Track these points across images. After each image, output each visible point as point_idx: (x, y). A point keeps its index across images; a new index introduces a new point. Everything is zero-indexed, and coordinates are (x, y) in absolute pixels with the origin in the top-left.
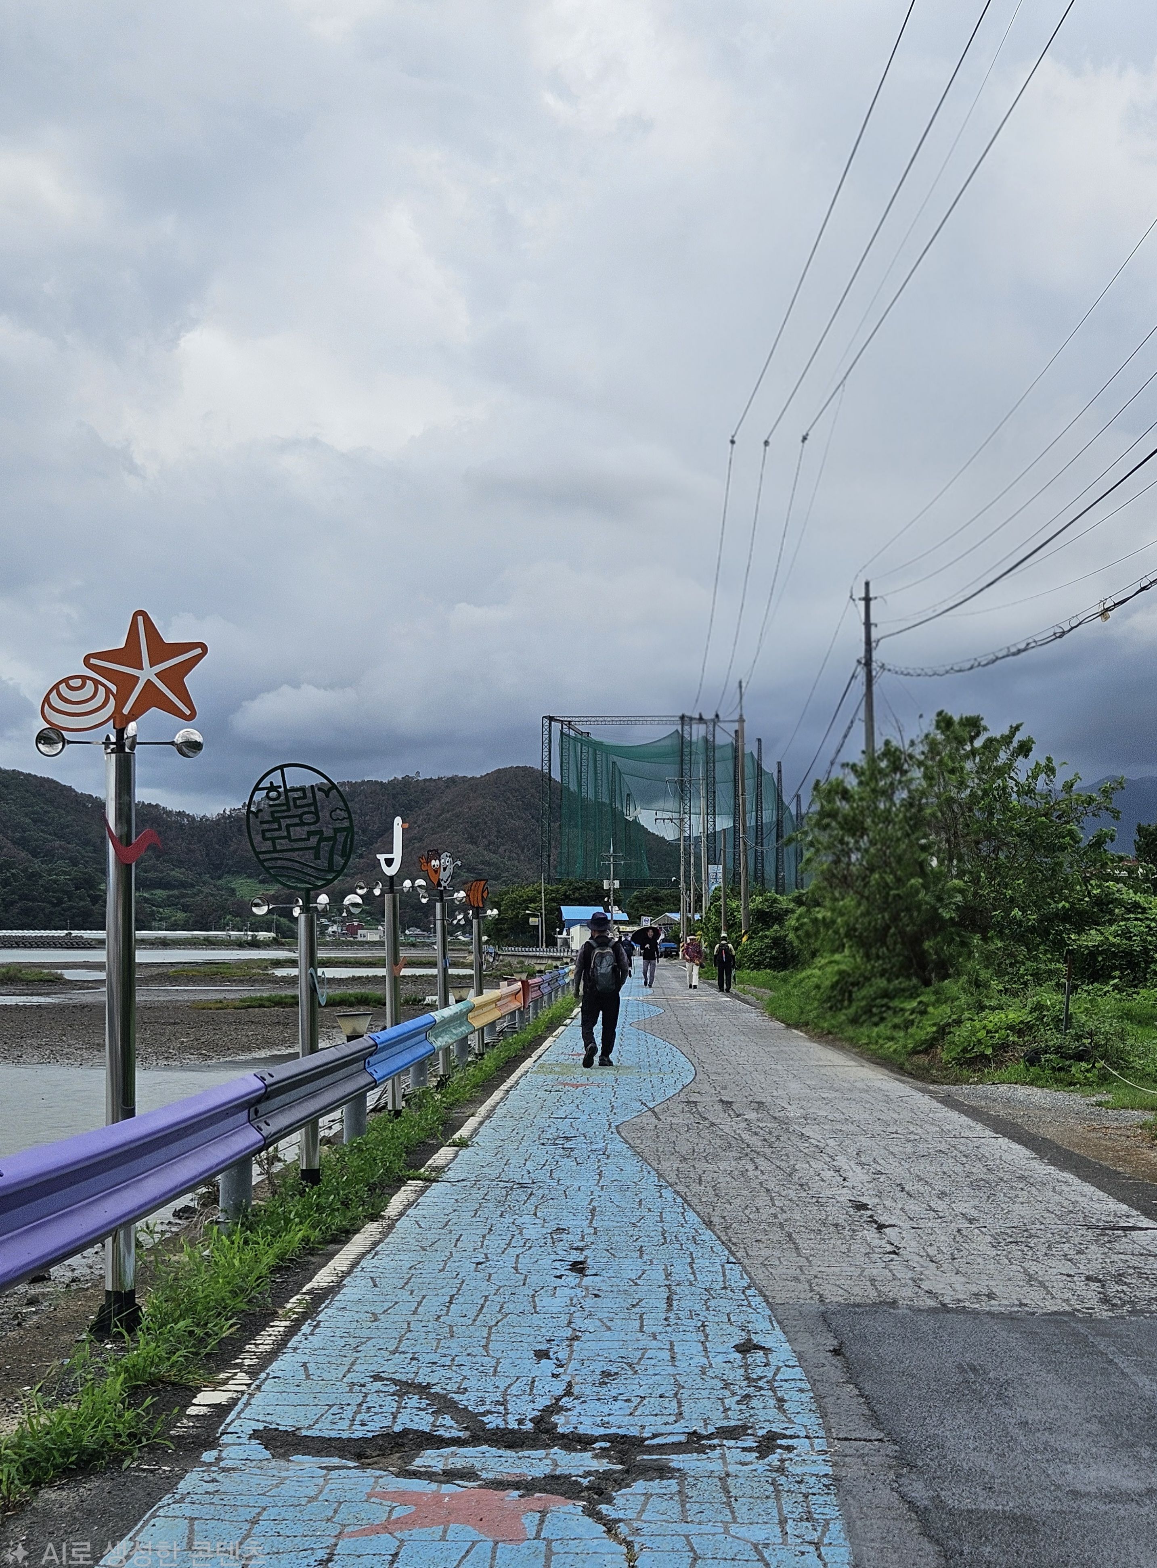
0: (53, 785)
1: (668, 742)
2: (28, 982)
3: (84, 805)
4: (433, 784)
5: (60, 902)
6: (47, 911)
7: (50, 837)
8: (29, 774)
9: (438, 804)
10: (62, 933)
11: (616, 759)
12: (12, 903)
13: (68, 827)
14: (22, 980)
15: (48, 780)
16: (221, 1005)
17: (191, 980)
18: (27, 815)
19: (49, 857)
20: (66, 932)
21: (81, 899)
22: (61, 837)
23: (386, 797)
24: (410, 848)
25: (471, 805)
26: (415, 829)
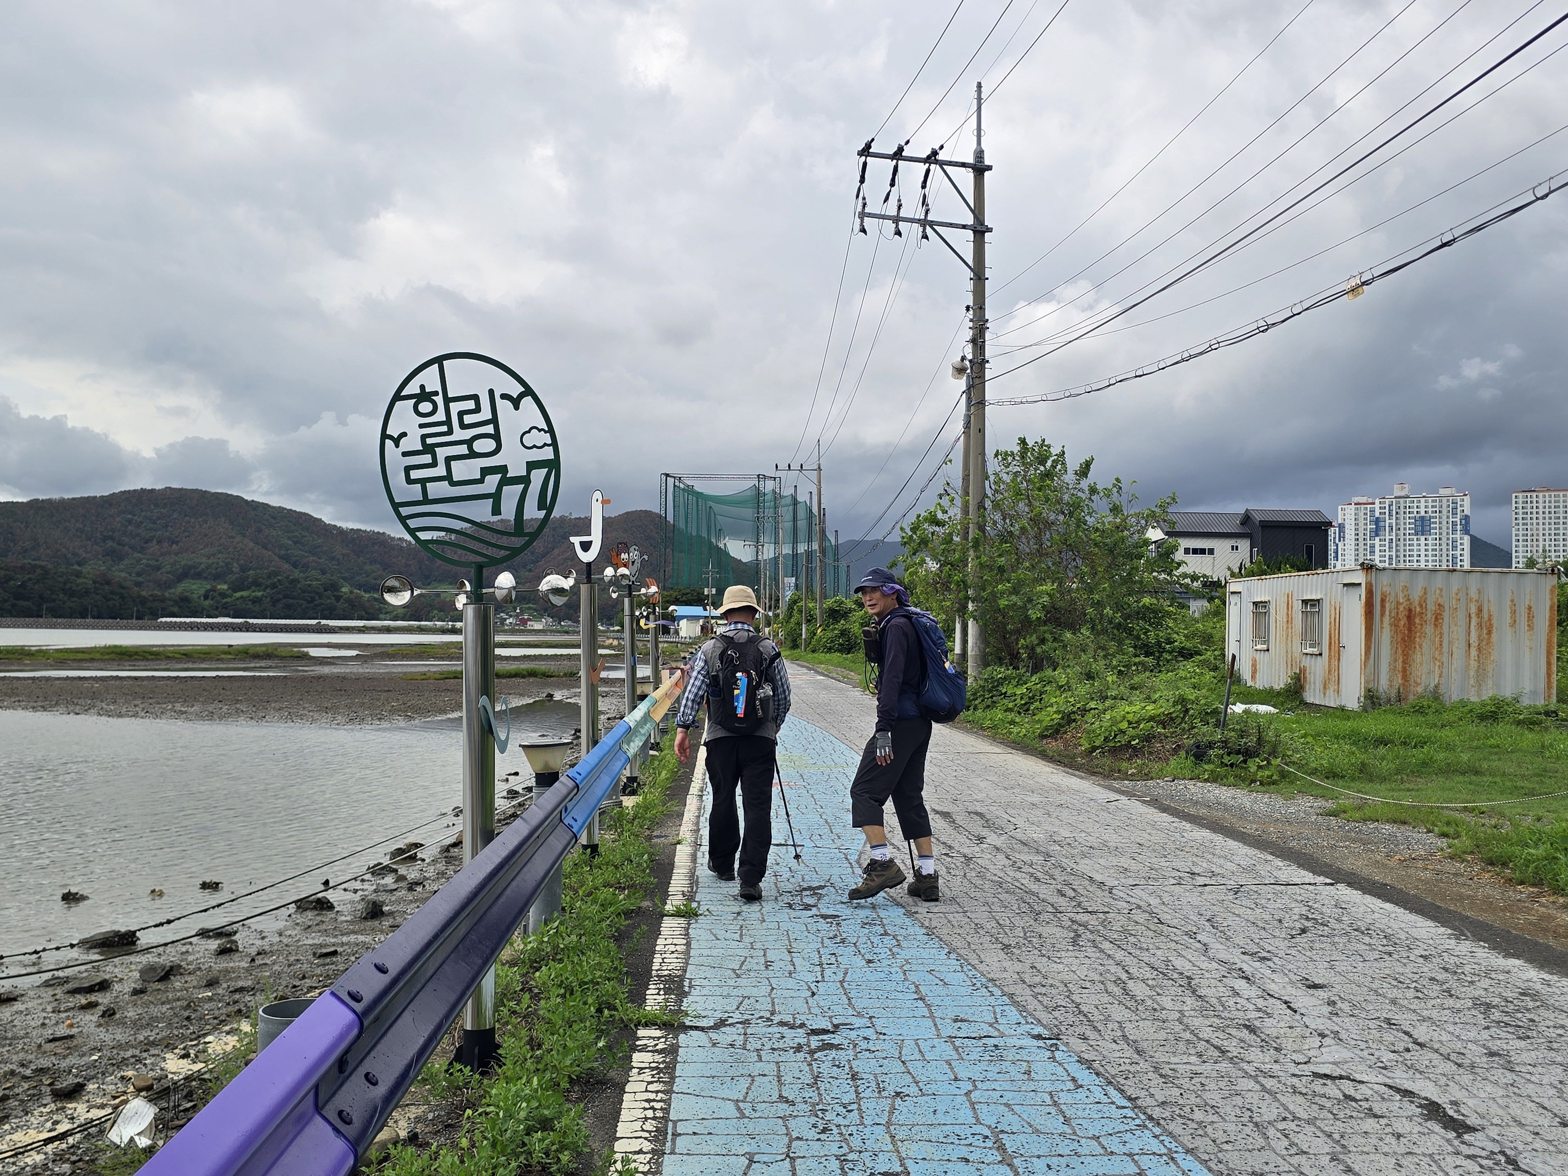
0: (308, 517)
1: (749, 493)
2: (282, 658)
3: (331, 532)
4: (581, 522)
5: (313, 600)
6: (304, 606)
7: (306, 554)
8: (291, 510)
10: (314, 622)
11: (712, 504)
12: (278, 601)
13: (318, 547)
14: (277, 656)
15: (305, 514)
16: (425, 677)
17: (405, 657)
18: (289, 538)
19: (306, 567)
20: (317, 621)
21: (329, 598)
22: (314, 554)
23: (548, 529)
24: (564, 566)
25: (608, 536)
26: (568, 551)
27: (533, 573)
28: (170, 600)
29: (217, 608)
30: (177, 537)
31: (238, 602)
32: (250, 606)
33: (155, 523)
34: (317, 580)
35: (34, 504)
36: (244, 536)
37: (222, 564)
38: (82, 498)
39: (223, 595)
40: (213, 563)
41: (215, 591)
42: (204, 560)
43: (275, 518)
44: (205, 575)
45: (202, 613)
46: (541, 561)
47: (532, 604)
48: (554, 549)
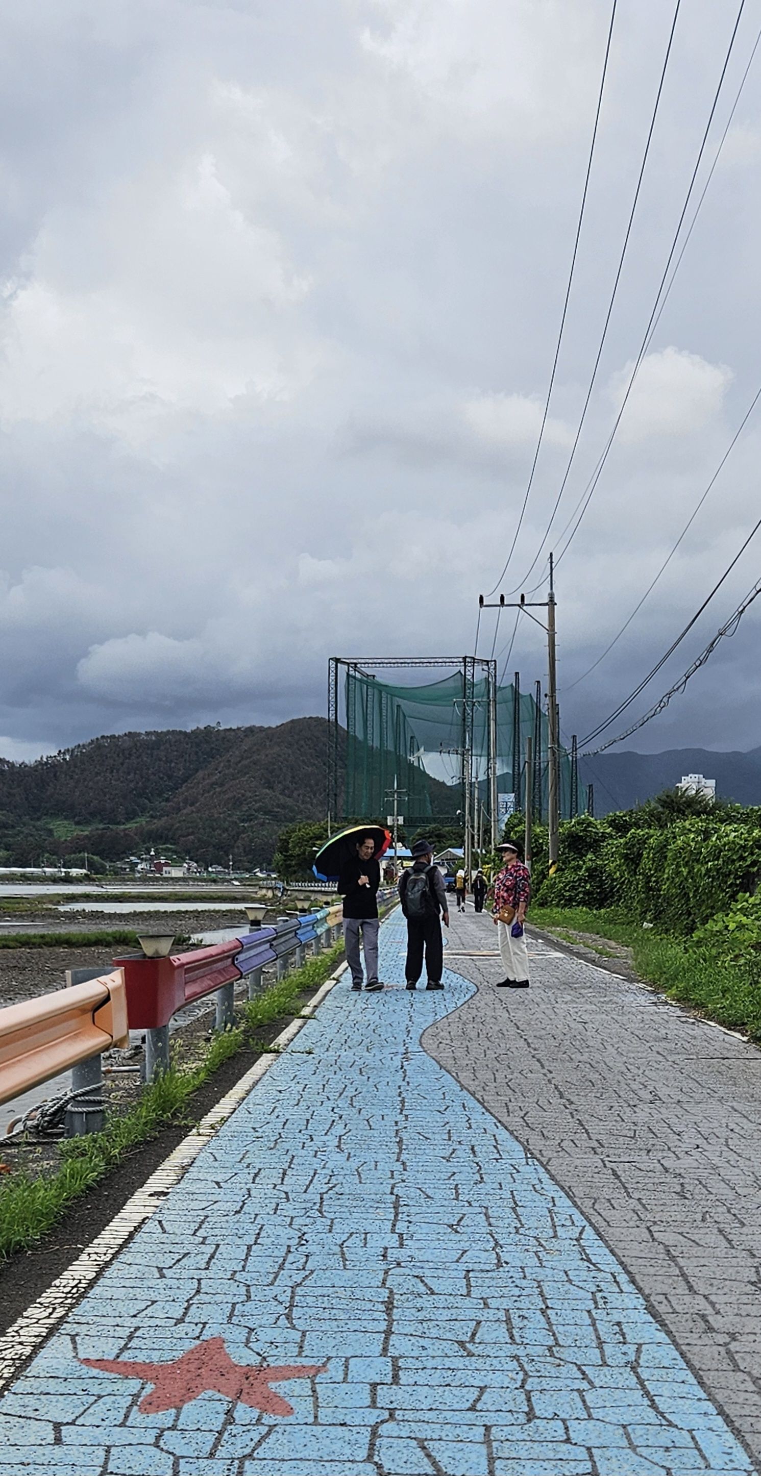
1: (451, 684)
4: (233, 734)
9: (237, 753)
11: (401, 701)
23: (190, 745)
24: (212, 793)
25: (267, 752)
26: (216, 774)
27: (171, 803)
46: (181, 788)
47: (171, 844)
48: (197, 771)
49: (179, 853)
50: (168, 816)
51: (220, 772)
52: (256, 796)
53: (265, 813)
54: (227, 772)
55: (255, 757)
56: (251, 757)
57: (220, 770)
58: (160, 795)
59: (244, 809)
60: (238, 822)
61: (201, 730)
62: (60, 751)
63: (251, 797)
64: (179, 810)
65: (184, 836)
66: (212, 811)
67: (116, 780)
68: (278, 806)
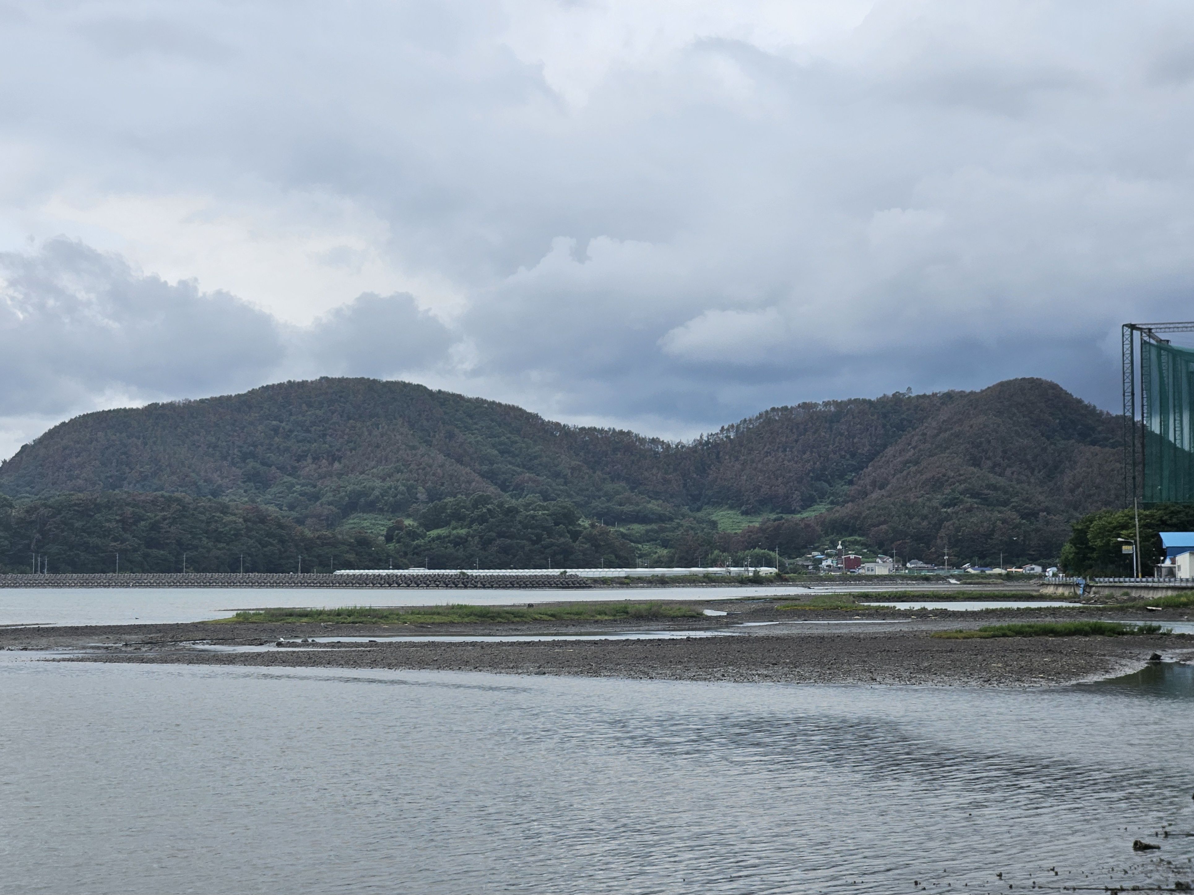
0: (519, 413)
2: (673, 618)
3: (552, 434)
4: (927, 401)
5: (539, 539)
6: (527, 549)
7: (519, 470)
8: (493, 403)
9: (934, 424)
10: (556, 572)
12: (490, 541)
13: (536, 458)
18: (494, 446)
19: (519, 490)
20: (562, 570)
21: (561, 536)
22: (530, 469)
23: (876, 416)
24: (905, 473)
25: (971, 423)
26: (909, 451)
27: (856, 487)
28: (343, 544)
29: (406, 554)
30: (338, 450)
31: (434, 546)
32: (451, 550)
33: (308, 431)
34: (544, 508)
35: (152, 410)
36: (429, 444)
37: (401, 488)
38: (213, 399)
39: (413, 535)
40: (390, 488)
41: (401, 529)
42: (378, 483)
43: (471, 417)
44: (379, 505)
45: (387, 562)
46: (867, 467)
47: (859, 536)
48: (885, 446)
49: (870, 545)
50: (852, 501)
51: (914, 448)
52: (960, 475)
53: (973, 496)
54: (922, 447)
55: (957, 429)
56: (952, 428)
57: (914, 444)
58: (841, 477)
59: (946, 492)
60: (940, 507)
61: (888, 398)
62: (723, 428)
63: (953, 477)
64: (866, 494)
65: (874, 526)
66: (908, 495)
67: (789, 461)
68: (988, 487)
